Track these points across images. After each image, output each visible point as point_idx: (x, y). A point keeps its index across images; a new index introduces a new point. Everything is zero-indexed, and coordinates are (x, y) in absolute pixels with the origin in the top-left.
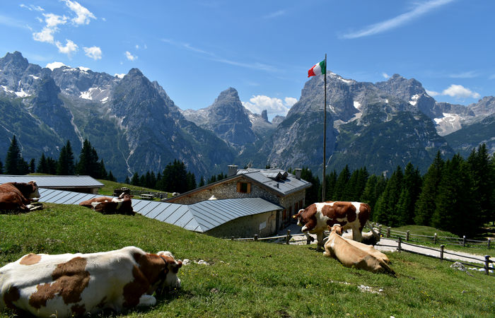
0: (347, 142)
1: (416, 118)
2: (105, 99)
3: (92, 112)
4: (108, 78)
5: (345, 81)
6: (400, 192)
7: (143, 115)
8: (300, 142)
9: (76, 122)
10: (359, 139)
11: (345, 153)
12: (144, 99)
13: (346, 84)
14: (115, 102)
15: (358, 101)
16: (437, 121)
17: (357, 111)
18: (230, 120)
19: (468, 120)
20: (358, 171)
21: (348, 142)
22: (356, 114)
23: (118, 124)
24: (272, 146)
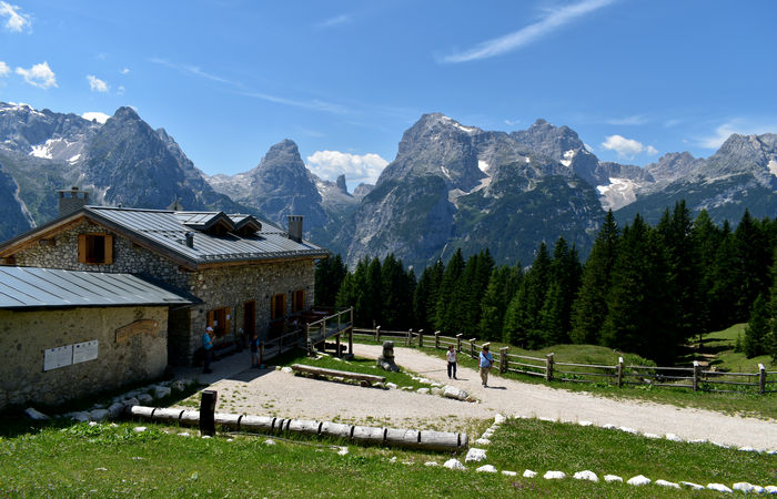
0: (470, 223)
1: (572, 186)
2: (75, 158)
3: (51, 179)
4: (79, 123)
5: (465, 130)
6: (546, 289)
7: (141, 183)
8: (398, 225)
9: (23, 195)
10: (487, 219)
11: (467, 239)
12: (142, 157)
13: (466, 133)
14: (92, 163)
15: (485, 160)
16: (602, 189)
17: (484, 176)
18: (285, 191)
19: (646, 188)
20: (476, 257)
21: (472, 223)
22: (483, 180)
23: (98, 198)
24: (353, 232)
